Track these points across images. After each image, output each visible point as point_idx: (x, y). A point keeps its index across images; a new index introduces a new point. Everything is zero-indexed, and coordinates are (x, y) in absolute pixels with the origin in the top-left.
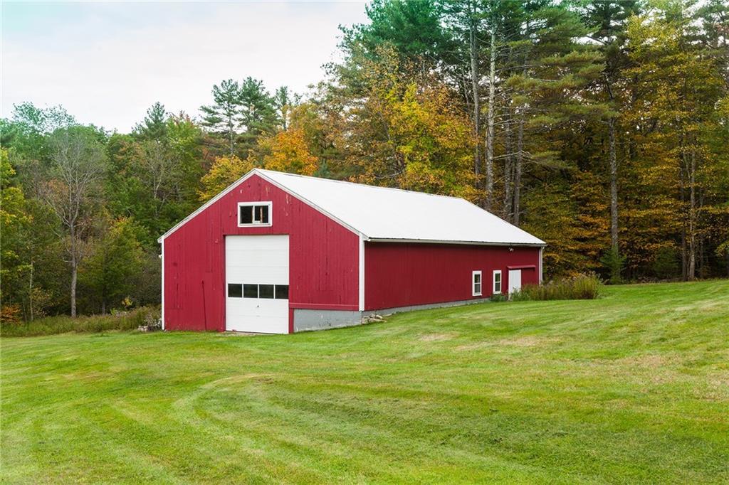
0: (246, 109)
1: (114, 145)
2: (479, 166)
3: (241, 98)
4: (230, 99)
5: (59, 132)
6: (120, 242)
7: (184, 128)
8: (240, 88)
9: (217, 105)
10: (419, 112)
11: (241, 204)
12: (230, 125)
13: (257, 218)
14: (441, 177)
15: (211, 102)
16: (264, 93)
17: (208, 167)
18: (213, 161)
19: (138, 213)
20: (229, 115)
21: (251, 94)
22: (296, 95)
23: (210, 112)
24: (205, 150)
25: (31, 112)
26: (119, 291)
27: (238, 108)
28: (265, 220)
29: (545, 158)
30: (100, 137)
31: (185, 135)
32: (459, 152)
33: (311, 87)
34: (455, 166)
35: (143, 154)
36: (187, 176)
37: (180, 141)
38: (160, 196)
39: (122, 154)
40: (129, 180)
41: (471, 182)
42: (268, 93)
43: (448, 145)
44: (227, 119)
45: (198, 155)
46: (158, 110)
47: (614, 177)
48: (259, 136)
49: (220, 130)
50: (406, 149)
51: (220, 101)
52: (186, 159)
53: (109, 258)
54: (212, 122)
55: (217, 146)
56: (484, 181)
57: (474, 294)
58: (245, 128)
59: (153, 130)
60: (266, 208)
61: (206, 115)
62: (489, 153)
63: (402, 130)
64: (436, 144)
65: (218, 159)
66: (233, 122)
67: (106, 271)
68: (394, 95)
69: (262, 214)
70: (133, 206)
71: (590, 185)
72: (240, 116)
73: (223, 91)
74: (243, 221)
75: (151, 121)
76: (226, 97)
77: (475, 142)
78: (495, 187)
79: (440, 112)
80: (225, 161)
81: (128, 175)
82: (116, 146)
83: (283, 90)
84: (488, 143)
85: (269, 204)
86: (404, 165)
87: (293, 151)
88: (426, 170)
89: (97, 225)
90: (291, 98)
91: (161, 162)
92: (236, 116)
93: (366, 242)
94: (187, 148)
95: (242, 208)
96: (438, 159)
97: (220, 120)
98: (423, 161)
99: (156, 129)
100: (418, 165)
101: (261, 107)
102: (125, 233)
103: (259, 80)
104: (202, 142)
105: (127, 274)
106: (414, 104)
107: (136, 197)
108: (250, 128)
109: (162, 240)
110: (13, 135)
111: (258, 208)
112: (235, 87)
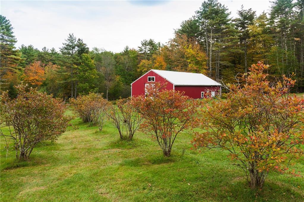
0: (149, 47)
1: (116, 57)
2: (208, 65)
3: (148, 44)
4: (145, 45)
5: (102, 53)
6: (118, 83)
7: (133, 52)
8: (148, 41)
9: (142, 46)
10: (192, 52)
11: (148, 77)
12: (145, 51)
13: (152, 80)
14: (198, 68)
15: (141, 46)
16: (154, 43)
17: (139, 63)
18: (141, 61)
19: (122, 74)
20: (145, 49)
21: (151, 43)
22: (162, 44)
23: (140, 48)
24: (139, 58)
25: (96, 49)
26: (118, 95)
27: (147, 47)
28: (154, 80)
29: (224, 63)
30: (112, 54)
31: (133, 54)
32: (202, 61)
33: (166, 43)
34: (201, 64)
35: (123, 59)
36: (134, 65)
37: (133, 56)
38: (127, 70)
39: (118, 59)
40: (120, 66)
41: (205, 69)
42: (155, 43)
43: (199, 60)
44: (145, 50)
45: (137, 59)
46: (127, 48)
47: (246, 67)
48: (153, 55)
49: (143, 52)
50: (189, 61)
51: (143, 45)
52: (134, 60)
53: (115, 86)
54: (141, 50)
55: (142, 57)
56: (209, 68)
57: (202, 97)
58: (149, 52)
59: (126, 53)
60: (154, 78)
61: (139, 49)
62: (210, 61)
63: (188, 56)
64: (197, 59)
65: (142, 60)
66: (146, 50)
67: (115, 90)
68: (186, 47)
69: (153, 79)
70: (120, 73)
71: (240, 69)
72: (148, 49)
73: (143, 42)
74: (149, 81)
75: (125, 50)
76: (145, 44)
77: (207, 59)
78: (212, 70)
79: (198, 51)
80: (144, 61)
81: (119, 64)
82: (117, 57)
83: (159, 43)
84: (210, 59)
85: (154, 77)
86: (188, 65)
87: (161, 62)
88: (194, 66)
89: (113, 78)
90: (161, 45)
91: (128, 61)
92: (147, 49)
93: (175, 86)
94: (134, 57)
95: (149, 78)
96: (197, 63)
97: (143, 50)
98: (193, 64)
99: (127, 52)
100: (191, 65)
101: (153, 47)
102: (120, 80)
103: (153, 40)
104: (138, 56)
105: (120, 90)
106: (191, 50)
107: (121, 70)
108: (150, 52)
109: (131, 84)
110: (94, 57)
111: (152, 78)
112: (146, 41)
